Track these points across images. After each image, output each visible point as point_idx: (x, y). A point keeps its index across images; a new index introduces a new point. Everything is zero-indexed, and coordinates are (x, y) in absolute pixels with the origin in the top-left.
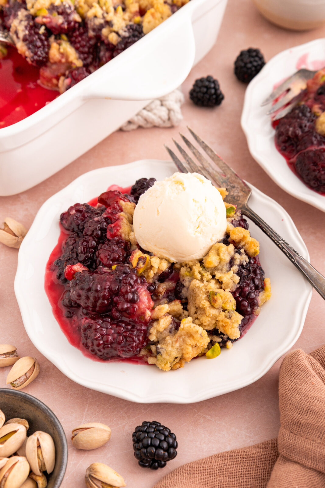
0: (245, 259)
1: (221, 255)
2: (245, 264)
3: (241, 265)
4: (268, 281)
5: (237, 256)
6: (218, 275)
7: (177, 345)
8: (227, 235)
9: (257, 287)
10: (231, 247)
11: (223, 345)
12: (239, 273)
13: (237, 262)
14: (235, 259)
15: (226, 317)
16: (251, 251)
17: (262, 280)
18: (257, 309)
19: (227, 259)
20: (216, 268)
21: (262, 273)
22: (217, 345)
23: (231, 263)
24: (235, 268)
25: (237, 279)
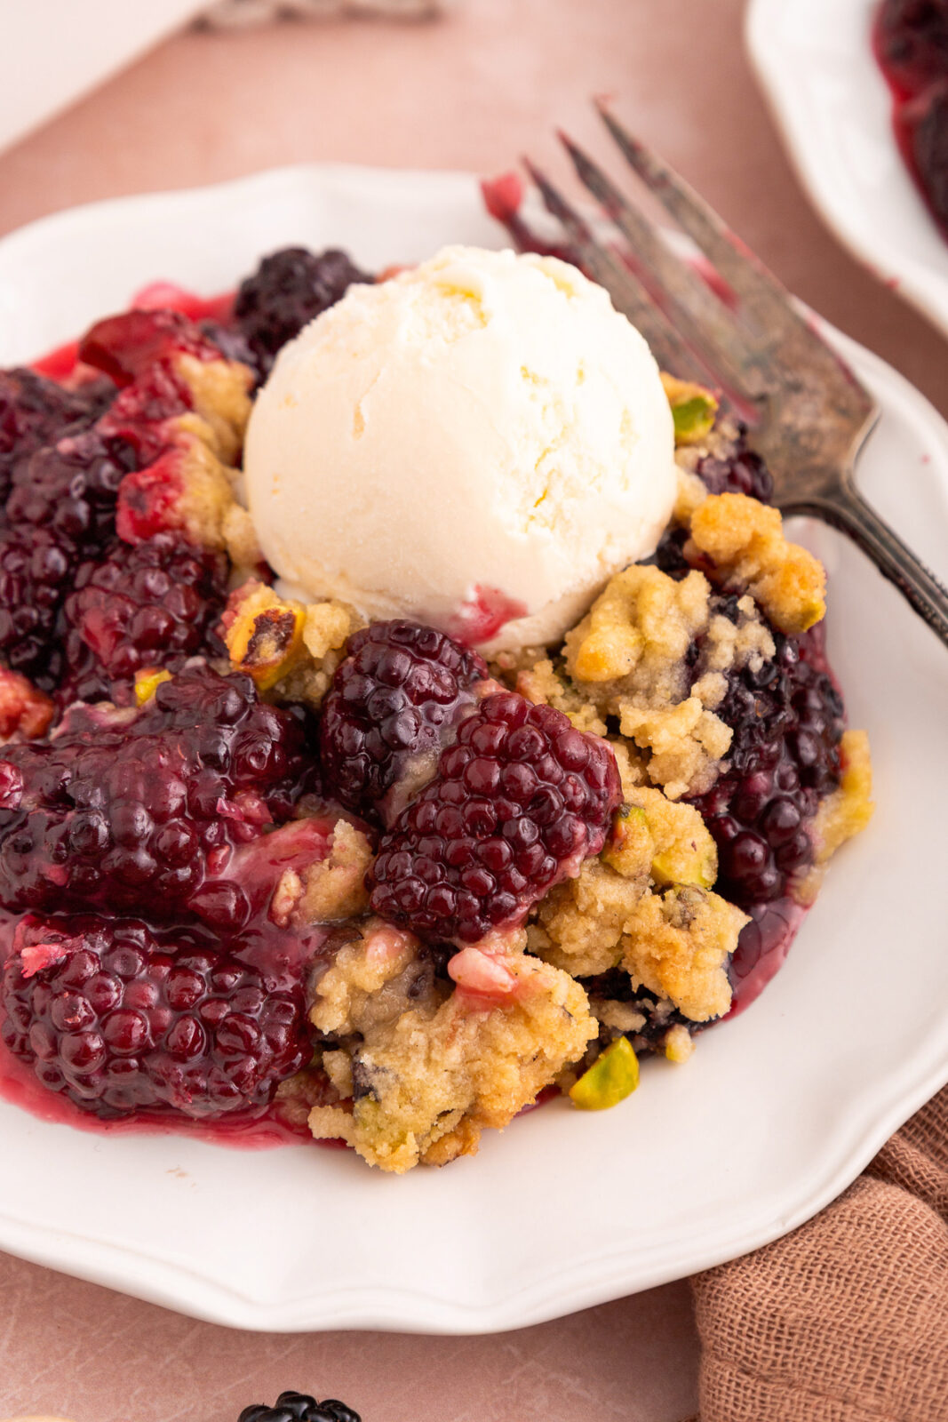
0: (755, 643)
1: (649, 622)
2: (756, 665)
3: (740, 673)
4: (857, 742)
5: (723, 629)
6: (633, 717)
7: (454, 1056)
8: (678, 531)
9: (807, 776)
10: (696, 585)
11: (651, 1046)
12: (728, 711)
13: (723, 656)
14: (713, 645)
15: (667, 917)
16: (789, 607)
17: (832, 739)
18: (810, 878)
19: (676, 641)
20: (624, 685)
21: (834, 708)
22: (624, 1047)
23: (695, 660)
24: (713, 685)
25: (721, 735)
